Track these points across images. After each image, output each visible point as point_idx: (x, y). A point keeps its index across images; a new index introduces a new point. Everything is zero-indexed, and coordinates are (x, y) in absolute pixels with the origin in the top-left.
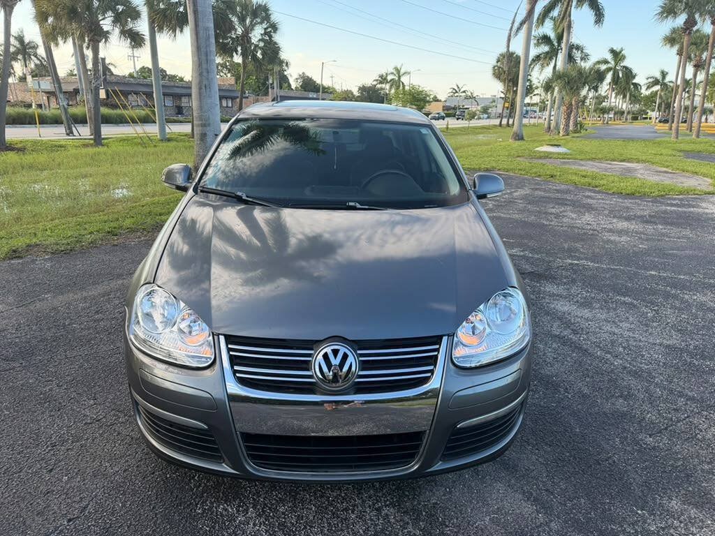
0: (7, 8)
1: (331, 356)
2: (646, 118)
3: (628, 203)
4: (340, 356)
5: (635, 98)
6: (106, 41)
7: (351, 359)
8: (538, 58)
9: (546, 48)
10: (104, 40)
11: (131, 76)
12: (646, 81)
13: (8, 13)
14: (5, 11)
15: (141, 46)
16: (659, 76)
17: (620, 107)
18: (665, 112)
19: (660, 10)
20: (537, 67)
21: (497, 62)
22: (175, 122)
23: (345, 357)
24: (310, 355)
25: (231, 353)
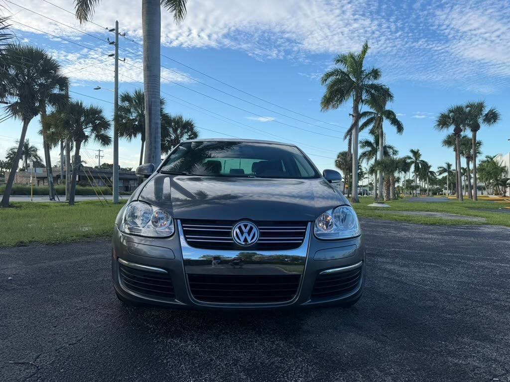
0: (27, 120)
1: (243, 228)
2: (442, 194)
3: (431, 227)
4: (248, 228)
5: (433, 181)
6: (85, 142)
7: (254, 230)
8: (364, 155)
9: (369, 149)
10: (84, 140)
11: (96, 167)
12: (438, 170)
13: (26, 123)
14: (25, 122)
15: (108, 144)
16: (445, 166)
17: (423, 186)
18: (454, 189)
19: (438, 123)
20: (365, 161)
21: (338, 158)
22: (125, 194)
23: (251, 228)
24: (231, 229)
25: (184, 229)
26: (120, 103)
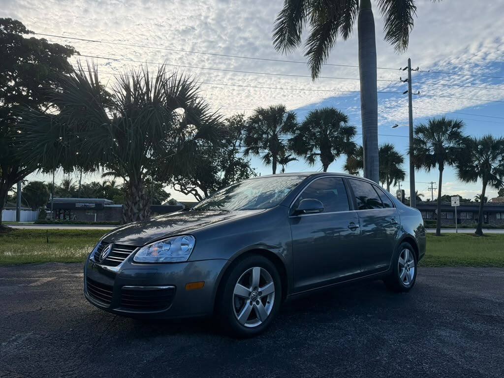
26: (415, 136)
